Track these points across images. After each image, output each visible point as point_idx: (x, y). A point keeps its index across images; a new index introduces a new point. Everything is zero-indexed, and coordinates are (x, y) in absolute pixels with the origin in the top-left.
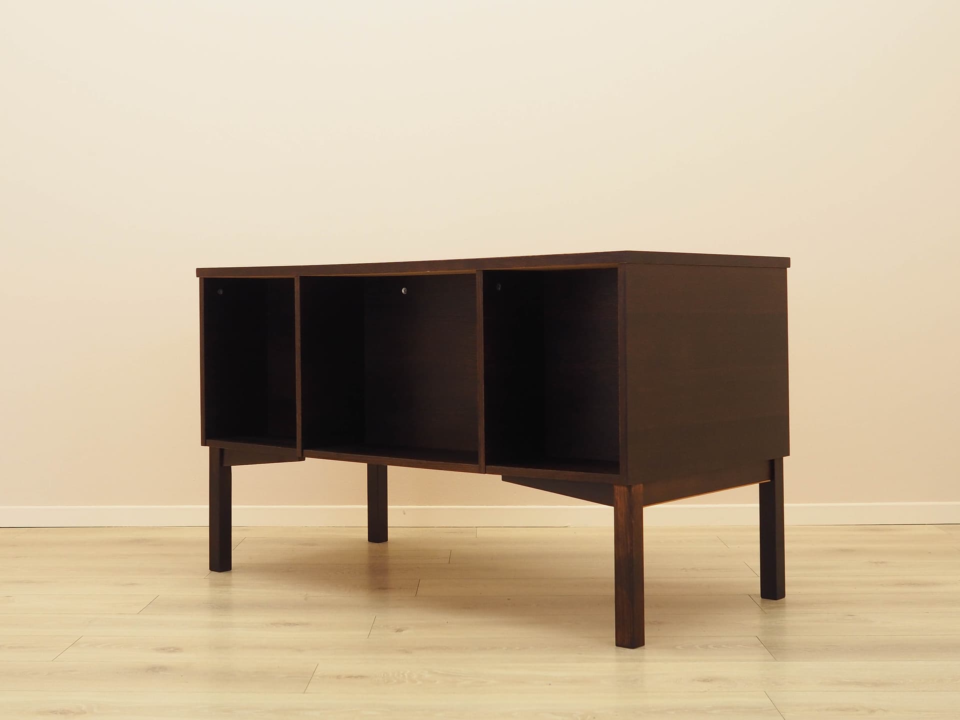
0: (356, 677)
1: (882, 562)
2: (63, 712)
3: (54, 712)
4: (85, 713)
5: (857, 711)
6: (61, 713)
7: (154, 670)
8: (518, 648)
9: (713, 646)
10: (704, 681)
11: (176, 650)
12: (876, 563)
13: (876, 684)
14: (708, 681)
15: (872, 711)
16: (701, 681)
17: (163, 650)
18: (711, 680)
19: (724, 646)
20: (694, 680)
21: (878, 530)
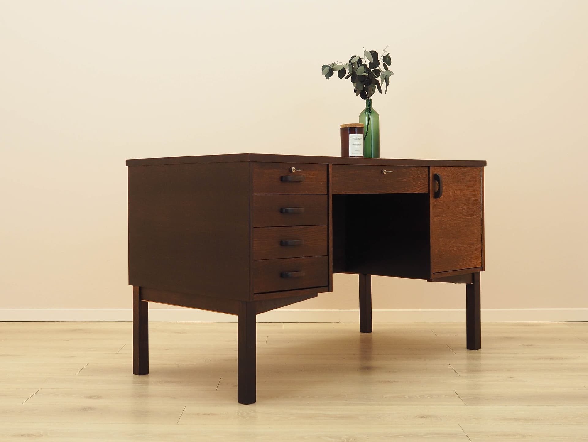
0: (209, 415)
1: (531, 345)
2: (29, 436)
3: (24, 435)
4: (42, 436)
5: (515, 436)
6: (27, 436)
7: (86, 410)
8: (308, 397)
9: (428, 396)
10: (422, 417)
11: (99, 397)
12: (527, 345)
13: (526, 420)
14: (424, 418)
15: (524, 436)
16: (420, 417)
17: (91, 397)
18: (426, 417)
19: (434, 396)
20: (415, 417)
21: (528, 325)
